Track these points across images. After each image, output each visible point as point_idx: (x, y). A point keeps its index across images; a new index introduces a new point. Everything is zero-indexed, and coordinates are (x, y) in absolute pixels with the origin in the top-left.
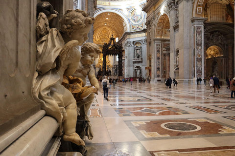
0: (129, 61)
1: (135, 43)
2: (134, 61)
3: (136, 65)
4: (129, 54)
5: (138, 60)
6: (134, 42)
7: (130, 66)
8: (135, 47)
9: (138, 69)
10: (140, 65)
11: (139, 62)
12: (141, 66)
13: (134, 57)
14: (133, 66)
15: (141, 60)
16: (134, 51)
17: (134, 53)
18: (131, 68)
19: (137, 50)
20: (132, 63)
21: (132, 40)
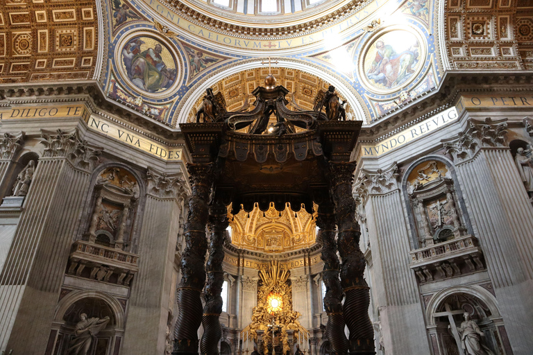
0: (389, 275)
1: (408, 170)
2: (423, 262)
3: (440, 288)
4: (384, 232)
5: (449, 255)
6: (400, 165)
7: (401, 302)
8: (411, 189)
9: (459, 319)
10: (468, 284)
11: (460, 266)
12: (480, 293)
13: (421, 243)
14: (424, 299)
15: (471, 249)
16: (411, 210)
17: (414, 223)
18: (413, 312)
19: (426, 203)
20: (408, 282)
21: (385, 164)
